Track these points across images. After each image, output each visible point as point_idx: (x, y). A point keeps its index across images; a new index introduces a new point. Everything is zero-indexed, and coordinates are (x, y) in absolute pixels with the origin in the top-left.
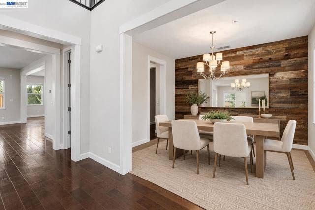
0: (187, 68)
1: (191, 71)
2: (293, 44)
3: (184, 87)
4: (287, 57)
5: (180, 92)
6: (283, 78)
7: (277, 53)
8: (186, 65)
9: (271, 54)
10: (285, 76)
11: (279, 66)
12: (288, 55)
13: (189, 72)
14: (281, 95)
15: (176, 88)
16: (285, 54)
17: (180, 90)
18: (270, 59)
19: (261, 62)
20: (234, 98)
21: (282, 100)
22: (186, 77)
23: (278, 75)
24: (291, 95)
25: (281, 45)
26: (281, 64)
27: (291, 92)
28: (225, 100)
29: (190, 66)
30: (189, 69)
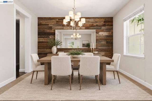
0: (48, 24)
1: (51, 27)
2: (107, 20)
3: (46, 37)
4: (104, 25)
5: (42, 40)
6: (102, 35)
7: (100, 23)
8: (47, 23)
9: (97, 23)
10: (103, 34)
11: (101, 29)
12: (104, 24)
13: (50, 27)
14: (102, 43)
15: (38, 37)
16: (103, 24)
17: (42, 38)
18: (97, 25)
19: (93, 26)
20: (73, 44)
21: (102, 45)
22: (47, 30)
23: (101, 33)
24: (106, 43)
25: (102, 19)
26: (102, 28)
27: (106, 41)
28: (68, 45)
29: (51, 23)
30: (50, 25)
